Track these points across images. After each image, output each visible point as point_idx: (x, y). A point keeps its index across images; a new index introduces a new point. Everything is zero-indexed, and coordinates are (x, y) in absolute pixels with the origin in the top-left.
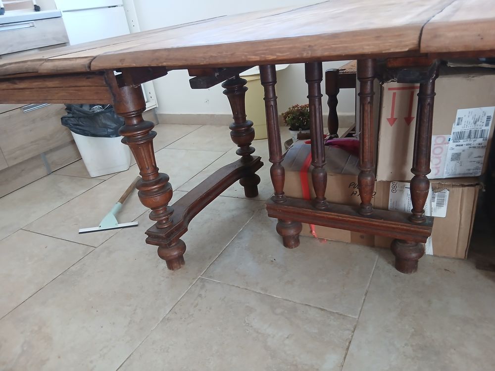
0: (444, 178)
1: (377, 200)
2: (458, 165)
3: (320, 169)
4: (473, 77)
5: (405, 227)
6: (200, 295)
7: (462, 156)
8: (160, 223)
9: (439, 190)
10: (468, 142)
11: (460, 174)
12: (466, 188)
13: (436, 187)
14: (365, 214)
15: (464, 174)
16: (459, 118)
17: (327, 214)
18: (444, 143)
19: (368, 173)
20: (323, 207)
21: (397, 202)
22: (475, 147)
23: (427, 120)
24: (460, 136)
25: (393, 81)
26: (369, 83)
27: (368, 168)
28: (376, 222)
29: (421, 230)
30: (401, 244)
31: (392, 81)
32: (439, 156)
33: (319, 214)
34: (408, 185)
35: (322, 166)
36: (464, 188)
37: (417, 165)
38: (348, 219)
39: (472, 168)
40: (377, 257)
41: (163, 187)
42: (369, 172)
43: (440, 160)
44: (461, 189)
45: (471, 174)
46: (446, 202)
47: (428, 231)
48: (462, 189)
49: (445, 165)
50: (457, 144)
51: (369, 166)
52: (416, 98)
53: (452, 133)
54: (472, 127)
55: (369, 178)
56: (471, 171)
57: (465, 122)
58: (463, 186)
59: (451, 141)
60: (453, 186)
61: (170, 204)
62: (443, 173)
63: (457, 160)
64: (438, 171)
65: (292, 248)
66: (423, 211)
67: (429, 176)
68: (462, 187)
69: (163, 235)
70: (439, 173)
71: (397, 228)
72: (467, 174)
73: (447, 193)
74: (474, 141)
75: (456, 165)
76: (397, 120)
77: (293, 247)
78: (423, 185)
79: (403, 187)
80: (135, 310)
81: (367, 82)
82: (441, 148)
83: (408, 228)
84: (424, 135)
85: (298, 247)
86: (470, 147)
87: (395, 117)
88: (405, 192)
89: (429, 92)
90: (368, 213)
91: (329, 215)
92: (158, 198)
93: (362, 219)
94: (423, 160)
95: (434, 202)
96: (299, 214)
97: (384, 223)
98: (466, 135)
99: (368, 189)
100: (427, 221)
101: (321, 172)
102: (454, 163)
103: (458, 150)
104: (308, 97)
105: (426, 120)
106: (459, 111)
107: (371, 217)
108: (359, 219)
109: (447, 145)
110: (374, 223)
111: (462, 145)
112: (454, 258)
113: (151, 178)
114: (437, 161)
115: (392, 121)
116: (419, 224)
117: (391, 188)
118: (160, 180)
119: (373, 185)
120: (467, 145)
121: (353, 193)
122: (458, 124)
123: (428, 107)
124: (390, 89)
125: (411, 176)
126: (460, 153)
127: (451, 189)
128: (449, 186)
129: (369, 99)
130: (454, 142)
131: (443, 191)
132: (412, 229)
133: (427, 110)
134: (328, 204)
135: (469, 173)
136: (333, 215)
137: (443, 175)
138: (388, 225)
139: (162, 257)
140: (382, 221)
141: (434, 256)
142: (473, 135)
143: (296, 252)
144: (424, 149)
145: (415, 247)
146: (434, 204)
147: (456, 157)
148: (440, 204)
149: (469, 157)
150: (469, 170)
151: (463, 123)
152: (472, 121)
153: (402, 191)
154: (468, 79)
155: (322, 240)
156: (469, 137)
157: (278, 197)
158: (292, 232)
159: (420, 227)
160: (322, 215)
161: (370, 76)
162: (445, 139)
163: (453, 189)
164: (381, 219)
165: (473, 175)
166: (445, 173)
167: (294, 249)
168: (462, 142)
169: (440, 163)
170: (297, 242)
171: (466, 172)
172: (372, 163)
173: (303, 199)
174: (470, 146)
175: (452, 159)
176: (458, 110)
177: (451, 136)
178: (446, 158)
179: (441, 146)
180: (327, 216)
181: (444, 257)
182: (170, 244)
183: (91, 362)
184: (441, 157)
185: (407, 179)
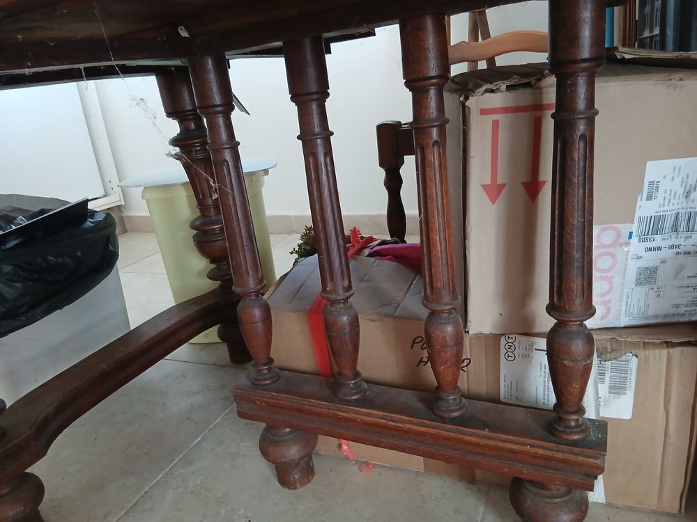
0: (622, 325)
1: (472, 378)
2: (652, 294)
3: (342, 305)
4: (681, 80)
5: (541, 451)
7: (661, 275)
9: (613, 356)
10: (674, 241)
11: (657, 316)
12: (678, 350)
13: (606, 349)
14: (446, 415)
15: (666, 316)
16: (651, 183)
17: (360, 413)
18: (617, 243)
19: (446, 315)
20: (355, 394)
21: (519, 383)
22: (689, 253)
23: (581, 178)
24: (655, 226)
25: (492, 91)
26: (432, 92)
27: (446, 302)
28: (472, 435)
29: (580, 459)
30: (533, 489)
31: (487, 91)
32: (609, 274)
33: (344, 412)
34: (542, 343)
35: (346, 300)
36: (671, 350)
37: (560, 294)
38: (408, 426)
39: (685, 301)
40: (481, 509)
42: (450, 313)
43: (611, 284)
44: (664, 352)
45: (683, 315)
46: (631, 384)
47: (598, 462)
48: (668, 353)
49: (622, 296)
50: (649, 245)
51: (446, 298)
52: (549, 126)
53: (636, 220)
54: (680, 206)
55: (450, 329)
56: (682, 310)
57: (666, 192)
58: (669, 345)
59: (635, 239)
60: (646, 345)
62: (619, 315)
63: (649, 283)
64: (608, 311)
65: (295, 488)
66: (581, 410)
67: (590, 323)
68: (668, 347)
70: (611, 315)
71: (521, 452)
72: (674, 315)
73: (634, 362)
74: (686, 238)
75: (647, 294)
76: (506, 187)
77: (298, 485)
78: (578, 346)
79: (530, 348)
81: (427, 91)
82: (612, 255)
83: (549, 453)
84: (576, 219)
85: (309, 486)
86: (678, 253)
87: (500, 181)
88: (534, 361)
89: (581, 104)
90: (454, 411)
91: (365, 415)
93: (440, 428)
94: (576, 284)
95: (603, 383)
96: (301, 411)
97: (489, 438)
98: (669, 224)
99: (449, 353)
100: (593, 436)
101: (344, 314)
102: (642, 290)
103: (650, 259)
104: (299, 138)
105: (577, 179)
106: (651, 165)
107: (462, 422)
108: (434, 427)
109: (626, 249)
110: (467, 438)
111: (660, 249)
112: (654, 512)
114: (606, 286)
115: (493, 191)
116: (574, 444)
117: (503, 351)
119: (459, 343)
120: (670, 247)
121: (421, 361)
122: (649, 198)
123: (582, 145)
124: (484, 112)
125: (547, 322)
126: (656, 268)
127: (641, 353)
128: (636, 345)
129: (435, 133)
130: (641, 240)
131: (624, 358)
132: (559, 455)
133: (578, 153)
134: (365, 385)
135: (678, 314)
136: (374, 416)
137: (618, 319)
138: (501, 444)
140: (486, 432)
141: (608, 505)
142: (682, 225)
143: (303, 498)
144: (576, 255)
145: (567, 498)
146: (604, 389)
147: (648, 276)
148: (617, 389)
149: (676, 276)
150: (678, 306)
151: (661, 194)
152: (681, 191)
153: (527, 357)
154: (668, 87)
155: (363, 464)
156: (675, 228)
157: (260, 371)
158: (292, 453)
159: (575, 449)
160: (350, 415)
161: (433, 73)
162: (619, 235)
163: (647, 352)
164: (483, 429)
165: (685, 319)
166: (623, 313)
167: (300, 491)
168: (658, 240)
169: (610, 290)
170: (309, 473)
171: (672, 311)
172: (454, 291)
173: (317, 374)
174: (677, 250)
175: (639, 283)
176: (649, 163)
177: (634, 228)
178: (624, 279)
179: (612, 250)
180: (363, 417)
181: (632, 509)
184: (613, 277)
185: (537, 330)
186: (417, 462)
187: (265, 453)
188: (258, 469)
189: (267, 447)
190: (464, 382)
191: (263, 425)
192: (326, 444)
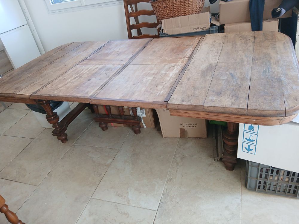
5: (133, 121)
6: (73, 150)
8: (56, 128)
17: (113, 119)
20: (112, 117)
29: (137, 122)
33: (110, 119)
40: (130, 130)
41: (56, 117)
46: (145, 112)
61: (59, 121)
69: (58, 132)
73: (144, 110)
77: (105, 130)
80: (52, 157)
85: (107, 130)
90: (124, 118)
92: (54, 121)
93: (122, 120)
96: (104, 120)
100: (139, 119)
110: (126, 121)
113: (51, 114)
116: (137, 120)
118: (54, 115)
134: (112, 115)
139: (59, 139)
141: (147, 128)
143: (106, 132)
145: (138, 127)
148: (143, 113)
155: (115, 127)
157: (97, 115)
158: (104, 126)
164: (127, 119)
170: (107, 128)
173: (106, 114)
181: (149, 128)
182: (61, 135)
183: (40, 173)
186: (122, 125)
187: (100, 126)
188: (99, 129)
189: (100, 125)
190: (125, 113)
191: (99, 122)
192: (109, 124)
